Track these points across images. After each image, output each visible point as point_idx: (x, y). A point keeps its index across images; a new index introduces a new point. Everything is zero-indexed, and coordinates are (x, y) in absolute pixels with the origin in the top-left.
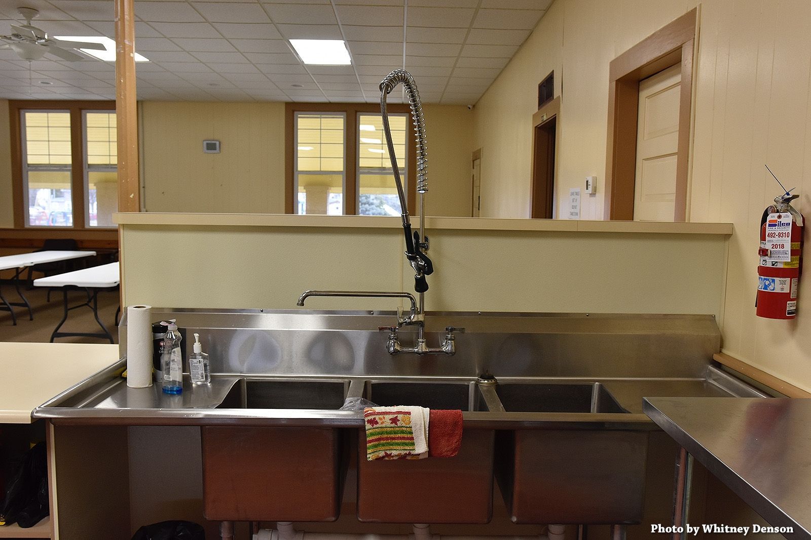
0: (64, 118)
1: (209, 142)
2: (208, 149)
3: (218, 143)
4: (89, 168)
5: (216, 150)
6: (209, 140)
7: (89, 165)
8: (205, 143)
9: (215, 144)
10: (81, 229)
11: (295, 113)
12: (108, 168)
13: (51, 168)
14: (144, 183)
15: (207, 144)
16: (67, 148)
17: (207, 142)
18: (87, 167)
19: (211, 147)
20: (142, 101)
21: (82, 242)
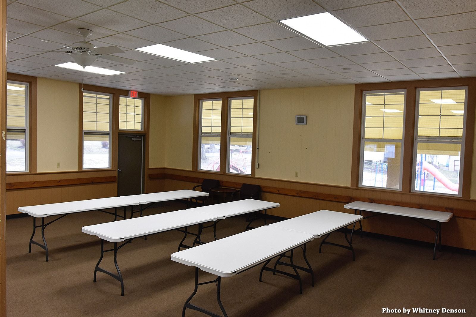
1: (300, 117)
2: (298, 122)
3: (305, 117)
5: (303, 122)
6: (299, 116)
7: (231, 132)
8: (297, 117)
9: (303, 118)
10: (223, 174)
11: (364, 92)
13: (212, 135)
14: (258, 145)
18: (230, 134)
19: (300, 120)
20: (260, 90)
21: (222, 182)
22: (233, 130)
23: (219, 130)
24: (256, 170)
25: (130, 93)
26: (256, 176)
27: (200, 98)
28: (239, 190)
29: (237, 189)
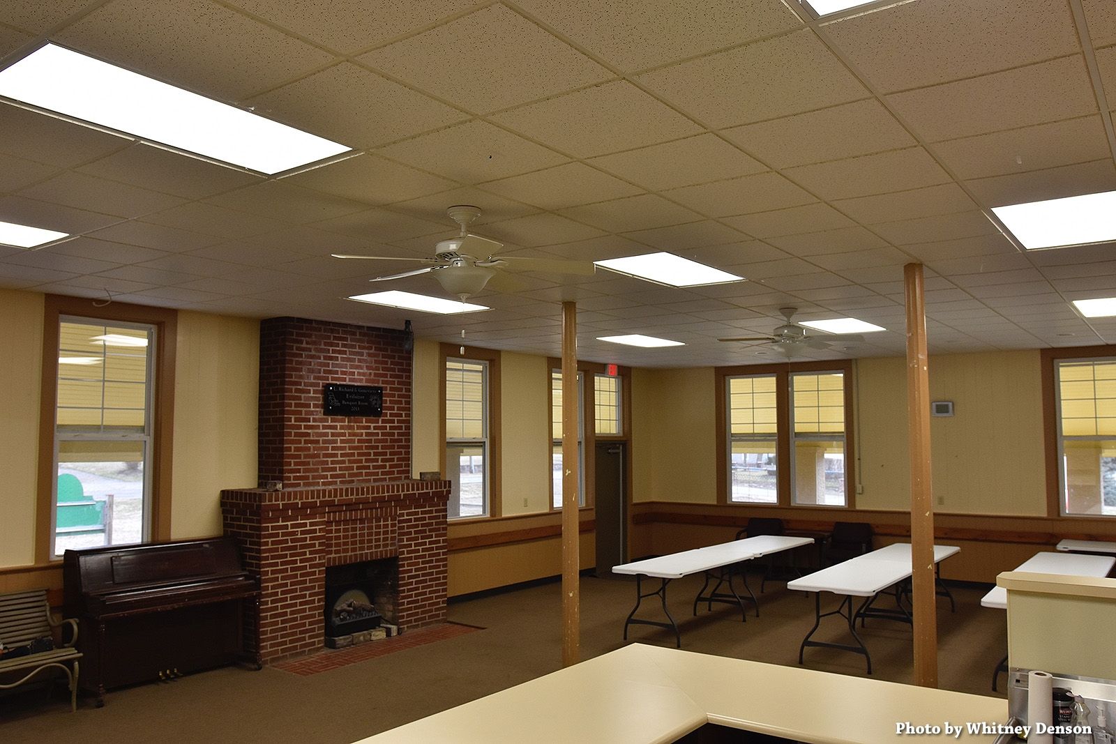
0: (770, 383)
2: (938, 412)
3: (950, 404)
4: (796, 437)
5: (948, 413)
6: (939, 402)
7: (795, 433)
8: (934, 404)
9: (947, 406)
10: (787, 507)
11: (1056, 360)
12: (817, 436)
13: (755, 438)
14: (859, 454)
15: (937, 406)
16: (773, 416)
17: (938, 403)
18: (794, 436)
19: (942, 409)
20: (856, 360)
21: (788, 521)
22: (798, 428)
23: (773, 429)
24: (858, 498)
25: (609, 370)
26: (859, 507)
27: (724, 374)
28: (829, 534)
29: (824, 533)
